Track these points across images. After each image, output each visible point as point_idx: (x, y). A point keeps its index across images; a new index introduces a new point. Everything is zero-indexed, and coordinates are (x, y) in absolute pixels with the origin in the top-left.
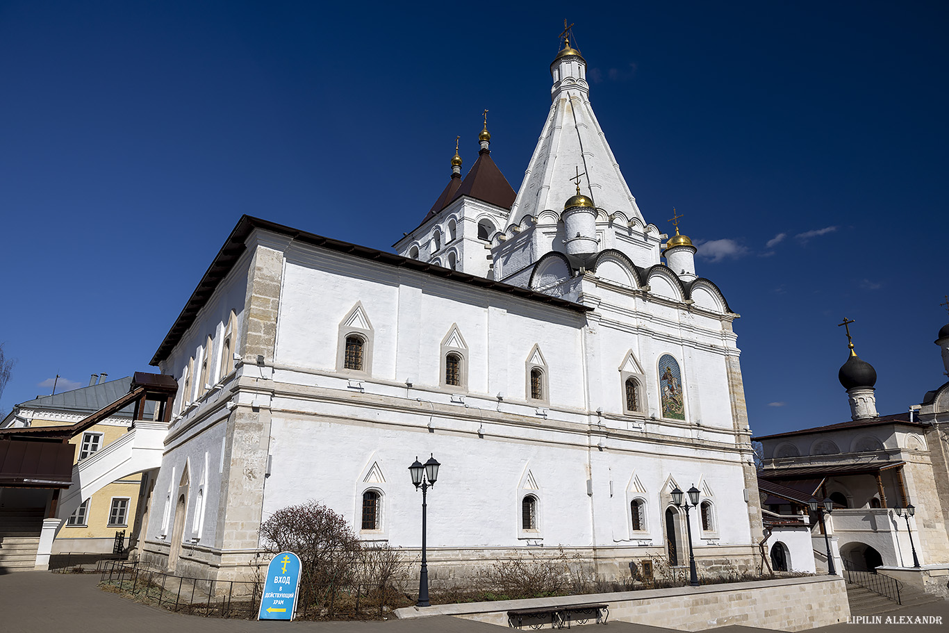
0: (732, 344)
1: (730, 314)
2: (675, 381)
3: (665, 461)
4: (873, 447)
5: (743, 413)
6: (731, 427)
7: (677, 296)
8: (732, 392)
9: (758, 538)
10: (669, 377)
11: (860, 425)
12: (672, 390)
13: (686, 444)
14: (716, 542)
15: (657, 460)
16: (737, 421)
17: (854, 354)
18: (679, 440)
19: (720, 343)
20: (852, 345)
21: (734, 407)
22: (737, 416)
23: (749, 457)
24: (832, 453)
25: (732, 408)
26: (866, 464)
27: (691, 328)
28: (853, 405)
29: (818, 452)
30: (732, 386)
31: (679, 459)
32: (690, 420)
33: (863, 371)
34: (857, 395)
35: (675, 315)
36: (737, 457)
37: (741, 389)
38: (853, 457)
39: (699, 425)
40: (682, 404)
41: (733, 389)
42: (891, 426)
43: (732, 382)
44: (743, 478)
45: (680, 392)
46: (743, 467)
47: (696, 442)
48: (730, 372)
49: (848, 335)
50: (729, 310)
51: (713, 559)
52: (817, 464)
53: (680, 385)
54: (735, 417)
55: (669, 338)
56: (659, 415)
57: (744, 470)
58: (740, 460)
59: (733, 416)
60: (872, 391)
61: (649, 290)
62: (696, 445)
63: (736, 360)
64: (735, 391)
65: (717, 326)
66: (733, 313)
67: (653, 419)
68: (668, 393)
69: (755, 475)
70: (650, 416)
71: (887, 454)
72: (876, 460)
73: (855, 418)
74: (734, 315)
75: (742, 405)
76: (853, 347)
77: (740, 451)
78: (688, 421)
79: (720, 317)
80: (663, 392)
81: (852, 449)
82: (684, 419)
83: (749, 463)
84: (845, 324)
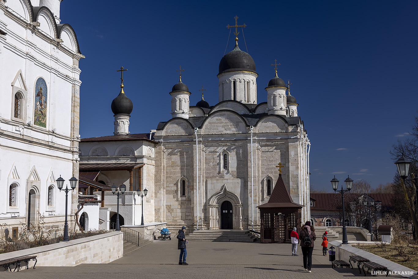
0: (77, 77)
1: (79, 54)
2: (43, 98)
3: (33, 156)
4: (129, 153)
5: (77, 126)
6: (69, 135)
7: (52, 34)
8: (73, 111)
9: (75, 210)
10: (40, 95)
11: (117, 139)
12: (41, 105)
13: (45, 145)
14: (53, 213)
15: (27, 155)
16: (74, 131)
17: (123, 92)
18: (41, 142)
19: (71, 75)
20: (123, 86)
21: (73, 122)
22: (74, 128)
23: (76, 156)
24: (104, 155)
25: (71, 122)
26: (123, 163)
27: (57, 60)
28: (116, 125)
29: (94, 154)
30: (74, 106)
31: (40, 156)
32: (49, 128)
33: (125, 103)
34: (121, 119)
35: (48, 48)
36: (69, 156)
37: (78, 109)
38: (116, 159)
39: (53, 133)
40: (45, 116)
41: (74, 109)
42: (141, 141)
43: (74, 104)
44: (72, 170)
45: (46, 107)
46: (73, 163)
47: (50, 144)
48: (74, 96)
49: (121, 79)
50: (79, 52)
51: (51, 225)
52: (92, 162)
53: (46, 102)
54: (73, 128)
55: (44, 65)
56: (32, 123)
57: (73, 165)
58: (71, 158)
59: (71, 127)
60: (128, 118)
61: (39, 26)
62: (50, 146)
63: (78, 88)
64: (75, 110)
65: (70, 61)
66: (81, 54)
67: (29, 125)
68: (39, 107)
69: (78, 168)
70: (27, 122)
71: (136, 158)
72: (128, 162)
73: (116, 134)
74: (81, 56)
75: (77, 120)
76: (123, 87)
77: (73, 152)
78: (47, 129)
79: (73, 56)
80: (36, 106)
81: (116, 154)
82: (45, 127)
83: (76, 161)
84: (121, 70)
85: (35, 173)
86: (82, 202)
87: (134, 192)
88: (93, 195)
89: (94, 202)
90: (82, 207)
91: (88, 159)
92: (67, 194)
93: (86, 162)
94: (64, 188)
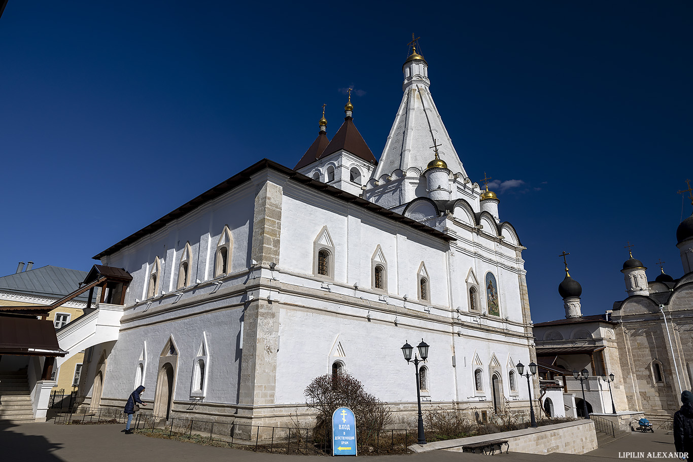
0: (522, 267)
1: (521, 247)
2: (494, 290)
3: (491, 344)
4: (586, 336)
5: (528, 313)
6: (522, 322)
7: (494, 233)
8: (522, 299)
9: (538, 395)
10: (491, 287)
11: (570, 322)
12: (493, 296)
13: (501, 333)
14: (517, 398)
15: (485, 343)
16: (526, 318)
17: (568, 276)
18: (497, 330)
19: (515, 266)
20: (567, 269)
21: (524, 309)
22: (525, 314)
23: (532, 342)
24: (559, 339)
25: (522, 309)
26: (580, 347)
27: (501, 255)
28: (567, 308)
29: (548, 339)
30: (522, 295)
31: (498, 343)
32: (502, 317)
33: (573, 286)
34: (570, 302)
35: (492, 245)
36: (525, 341)
37: (526, 297)
38: (572, 342)
39: (507, 320)
40: (498, 306)
41: (523, 297)
42: (597, 323)
43: (522, 292)
44: (529, 356)
45: (497, 298)
46: (529, 348)
47: (505, 331)
48: (521, 285)
49: (565, 263)
50: (520, 244)
51: (516, 409)
52: (547, 347)
53: (496, 293)
54: (524, 315)
55: (490, 261)
56: (487, 313)
57: (530, 350)
58: (527, 344)
59: (523, 314)
60: (578, 300)
61: (482, 228)
62: (506, 333)
63: (524, 277)
64: (524, 298)
65: (513, 254)
66: (522, 246)
67: (484, 316)
68: (491, 298)
69: (535, 354)
70: (483, 313)
71: (594, 341)
72: (586, 345)
73: (568, 317)
74: (523, 247)
75: (528, 307)
76: (568, 271)
77: (528, 338)
78: (501, 317)
79: (515, 249)
80: (488, 297)
81: (571, 337)
82: (499, 316)
83: (532, 346)
84: (564, 255)
85: (495, 359)
86: (545, 387)
87: (598, 377)
88: (553, 380)
89: (557, 388)
90: (545, 393)
91: (543, 344)
92: (528, 379)
93: (542, 347)
94: (525, 373)
